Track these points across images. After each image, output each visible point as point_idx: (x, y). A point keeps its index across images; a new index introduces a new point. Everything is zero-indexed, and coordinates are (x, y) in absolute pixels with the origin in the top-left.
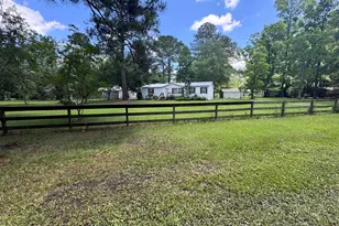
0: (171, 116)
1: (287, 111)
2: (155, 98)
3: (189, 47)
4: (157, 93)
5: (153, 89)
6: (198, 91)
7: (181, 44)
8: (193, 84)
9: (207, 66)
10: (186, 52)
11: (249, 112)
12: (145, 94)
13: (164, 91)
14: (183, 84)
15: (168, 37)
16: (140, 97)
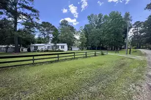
0: (32, 62)
1: (88, 55)
2: (38, 51)
3: (57, 28)
4: (39, 48)
5: (37, 46)
6: (60, 47)
7: (53, 27)
8: (57, 44)
9: (64, 37)
10: (56, 30)
11: (73, 57)
12: (32, 49)
13: (43, 47)
14: (53, 44)
15: (47, 23)
16: (29, 50)
